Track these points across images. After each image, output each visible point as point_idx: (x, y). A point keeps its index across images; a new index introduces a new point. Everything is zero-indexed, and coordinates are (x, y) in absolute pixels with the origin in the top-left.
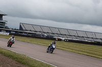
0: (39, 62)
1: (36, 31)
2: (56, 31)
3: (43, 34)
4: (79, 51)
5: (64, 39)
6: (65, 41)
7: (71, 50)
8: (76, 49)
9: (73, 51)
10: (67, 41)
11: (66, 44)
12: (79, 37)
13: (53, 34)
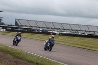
0: (35, 56)
1: (31, 27)
2: (51, 26)
3: (38, 28)
4: (73, 44)
5: (58, 33)
6: (60, 35)
7: (66, 44)
8: (70, 42)
9: (68, 44)
10: (61, 35)
11: (60, 37)
12: (73, 30)
13: (48, 28)
